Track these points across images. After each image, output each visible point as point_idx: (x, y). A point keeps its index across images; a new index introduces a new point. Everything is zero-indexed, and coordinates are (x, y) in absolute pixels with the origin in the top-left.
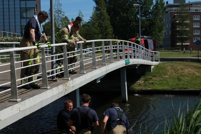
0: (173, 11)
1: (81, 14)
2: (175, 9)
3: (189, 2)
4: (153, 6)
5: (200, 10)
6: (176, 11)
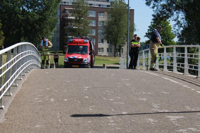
2: (65, 1)
5: (94, 5)
6: (66, 4)
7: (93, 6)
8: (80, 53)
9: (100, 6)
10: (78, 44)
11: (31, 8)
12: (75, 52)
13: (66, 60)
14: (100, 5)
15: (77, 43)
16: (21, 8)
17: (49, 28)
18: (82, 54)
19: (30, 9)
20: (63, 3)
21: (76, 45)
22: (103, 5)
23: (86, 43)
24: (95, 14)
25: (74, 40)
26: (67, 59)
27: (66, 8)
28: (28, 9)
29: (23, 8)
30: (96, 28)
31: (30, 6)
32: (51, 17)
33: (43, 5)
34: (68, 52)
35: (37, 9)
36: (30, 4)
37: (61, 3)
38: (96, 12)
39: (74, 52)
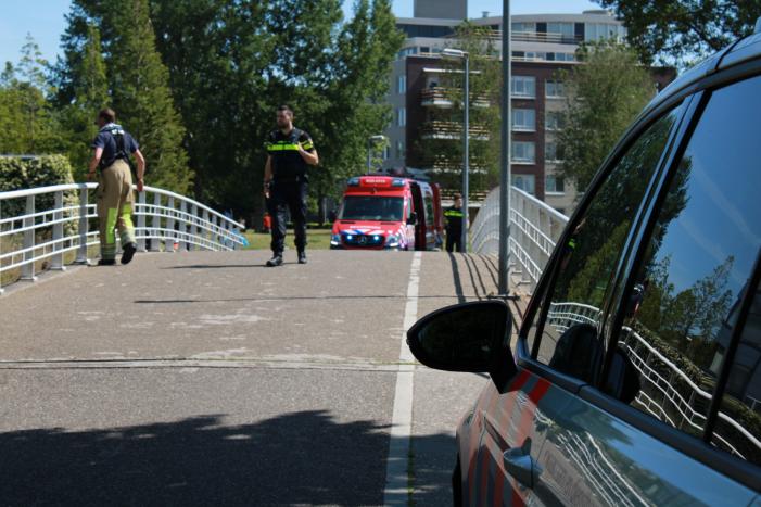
0: (415, 52)
1: (33, 51)
2: (424, 45)
3: (485, 14)
4: (338, 28)
5: (531, 55)
6: (431, 55)
7: (526, 59)
8: (378, 218)
9: (553, 59)
10: (373, 192)
11: (298, 72)
12: (363, 218)
13: (335, 240)
14: (550, 56)
15: (369, 188)
16: (265, 76)
17: (360, 143)
18: (385, 221)
19: (296, 75)
20: (419, 50)
21: (368, 194)
22: (561, 56)
23: (400, 188)
24: (532, 88)
25: (364, 181)
26: (339, 236)
27: (426, 70)
28: (289, 77)
29: (270, 74)
30: (536, 137)
31: (297, 68)
32: (366, 103)
33: (338, 62)
34: (344, 215)
35: (320, 75)
36: (296, 60)
37: (411, 51)
38: (538, 81)
39: (361, 215)
